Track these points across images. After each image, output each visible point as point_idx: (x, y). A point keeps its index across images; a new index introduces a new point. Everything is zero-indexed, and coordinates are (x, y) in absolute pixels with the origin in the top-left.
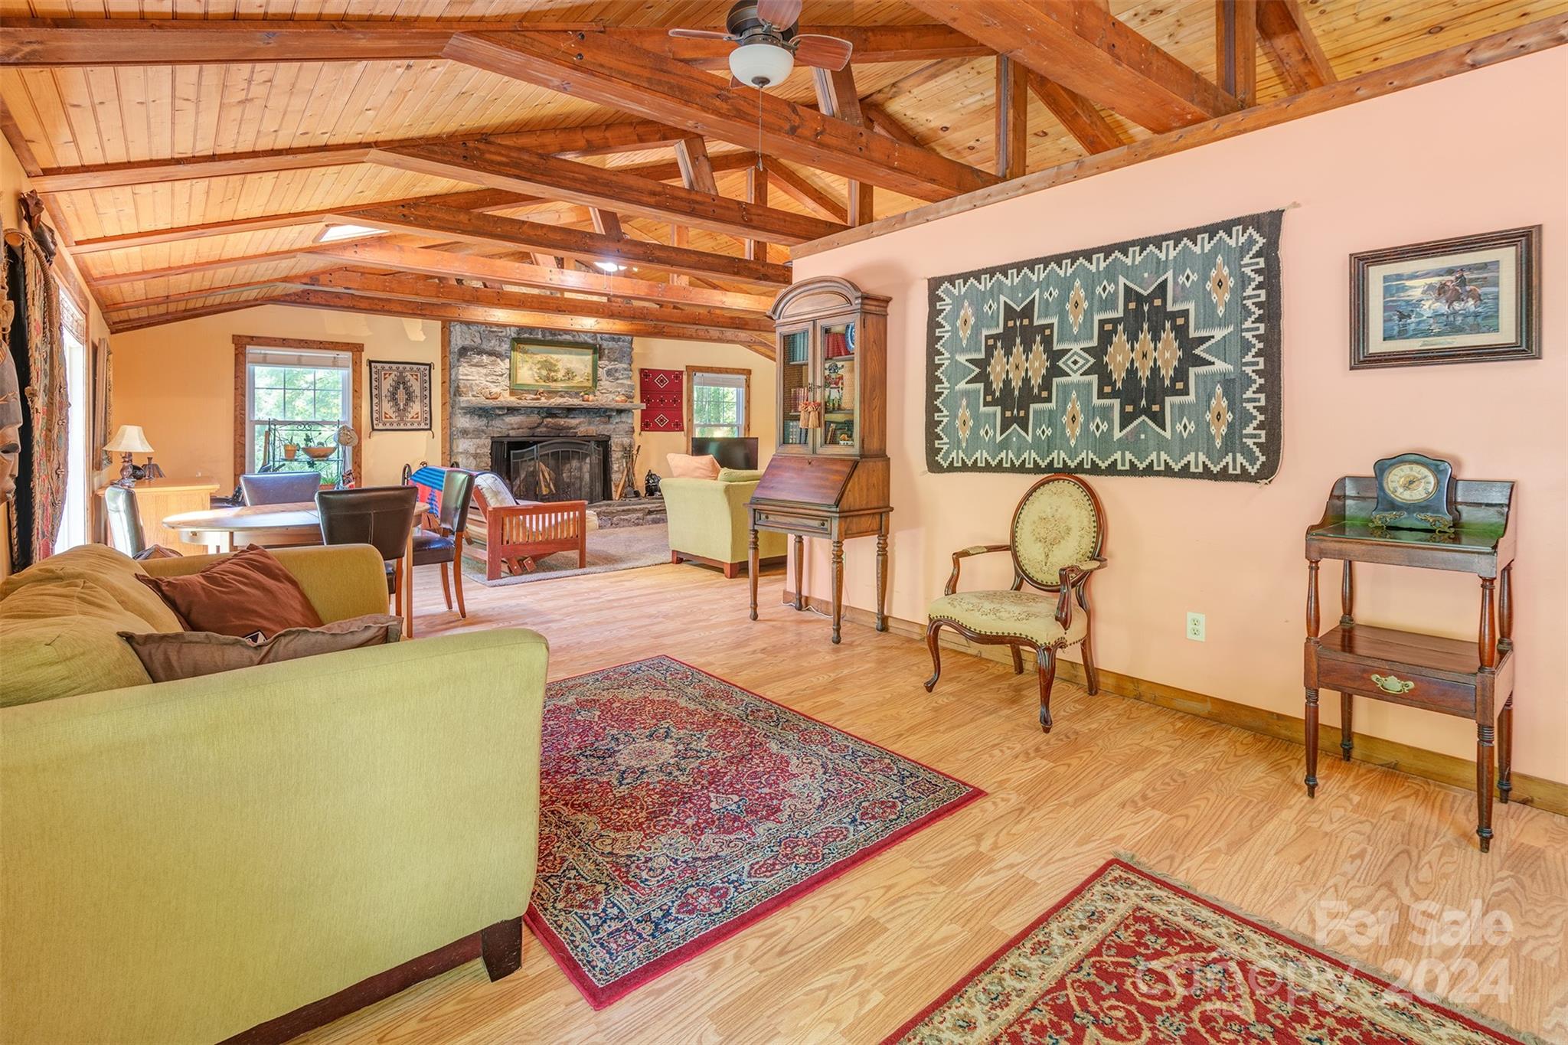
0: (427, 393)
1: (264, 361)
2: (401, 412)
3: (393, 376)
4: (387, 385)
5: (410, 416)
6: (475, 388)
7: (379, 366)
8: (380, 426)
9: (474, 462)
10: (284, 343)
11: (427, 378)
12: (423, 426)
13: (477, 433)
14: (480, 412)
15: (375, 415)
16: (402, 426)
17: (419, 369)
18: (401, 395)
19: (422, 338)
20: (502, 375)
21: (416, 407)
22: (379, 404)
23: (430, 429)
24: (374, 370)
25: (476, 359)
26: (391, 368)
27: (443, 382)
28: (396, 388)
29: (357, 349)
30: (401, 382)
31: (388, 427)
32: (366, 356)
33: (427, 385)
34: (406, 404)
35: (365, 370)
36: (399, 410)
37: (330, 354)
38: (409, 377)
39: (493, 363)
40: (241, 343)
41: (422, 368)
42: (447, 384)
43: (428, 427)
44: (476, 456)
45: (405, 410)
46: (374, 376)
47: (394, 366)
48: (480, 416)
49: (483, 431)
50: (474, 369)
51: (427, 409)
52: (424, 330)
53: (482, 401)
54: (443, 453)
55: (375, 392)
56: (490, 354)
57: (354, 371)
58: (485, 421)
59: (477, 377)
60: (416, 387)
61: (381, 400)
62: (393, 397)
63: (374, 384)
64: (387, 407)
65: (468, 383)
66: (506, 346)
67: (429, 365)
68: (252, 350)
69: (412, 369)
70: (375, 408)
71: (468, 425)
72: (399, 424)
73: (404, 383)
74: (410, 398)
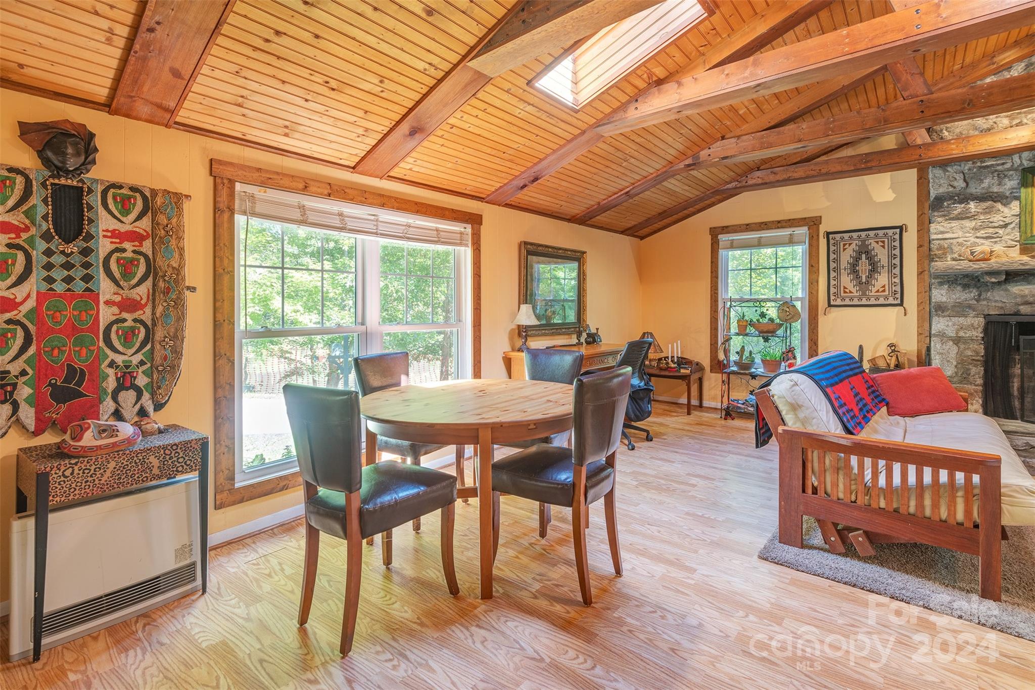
0: (897, 261)
1: (732, 246)
2: (864, 286)
3: (853, 246)
4: (846, 257)
5: (874, 290)
6: (956, 249)
7: (838, 236)
8: (839, 302)
9: (955, 349)
10: (748, 228)
11: (897, 244)
12: (891, 301)
13: (960, 309)
14: (966, 281)
15: (832, 290)
16: (864, 302)
17: (885, 235)
18: (864, 266)
19: (890, 196)
20: (1005, 226)
21: (882, 279)
22: (837, 278)
23: (901, 304)
24: (832, 242)
25: (959, 208)
26: (851, 238)
27: (920, 246)
28: (857, 259)
29: (813, 223)
30: (864, 251)
31: (847, 302)
32: (823, 229)
33: (897, 252)
34: (870, 276)
35: (823, 242)
36: (860, 283)
37: (785, 232)
38: (874, 244)
39: (988, 211)
40: (715, 233)
41: (890, 232)
42: (925, 248)
43: (899, 302)
44: (957, 340)
45: (867, 283)
46: (832, 248)
47: (855, 235)
48: (965, 286)
49: (970, 307)
50: (954, 224)
51: (897, 280)
52: (893, 187)
53: (965, 266)
54: (919, 334)
55: (833, 265)
56: (981, 198)
57: (810, 245)
58: (974, 293)
59: (960, 234)
60: (882, 255)
61: (839, 274)
62: (854, 269)
63: (832, 256)
64: (846, 280)
65: (945, 244)
66: (1010, 184)
67: (901, 228)
68: (723, 238)
69: (876, 235)
70: (832, 282)
71: (944, 299)
72: (860, 299)
73: (867, 253)
74: (874, 268)
